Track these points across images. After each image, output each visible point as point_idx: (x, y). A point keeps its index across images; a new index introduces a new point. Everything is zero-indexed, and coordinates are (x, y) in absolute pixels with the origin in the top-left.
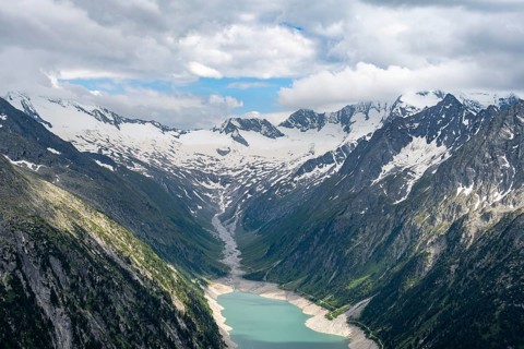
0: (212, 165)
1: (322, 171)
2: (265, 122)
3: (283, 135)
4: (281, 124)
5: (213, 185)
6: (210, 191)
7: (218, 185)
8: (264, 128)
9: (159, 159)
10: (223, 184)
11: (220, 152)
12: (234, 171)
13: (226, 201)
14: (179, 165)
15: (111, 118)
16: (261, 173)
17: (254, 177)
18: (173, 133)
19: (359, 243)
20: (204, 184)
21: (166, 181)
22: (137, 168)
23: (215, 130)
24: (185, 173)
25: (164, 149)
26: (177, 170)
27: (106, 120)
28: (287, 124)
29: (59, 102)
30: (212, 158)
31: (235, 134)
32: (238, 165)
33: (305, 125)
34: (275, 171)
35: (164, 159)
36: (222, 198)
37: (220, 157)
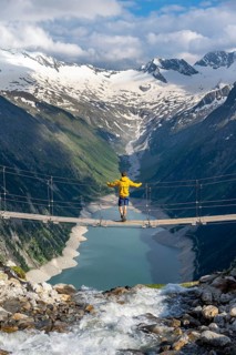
0: (134, 100)
1: (220, 102)
2: (183, 62)
3: (197, 72)
4: (197, 63)
5: (133, 117)
6: (129, 122)
7: (137, 117)
8: (182, 67)
9: (88, 96)
10: (142, 116)
11: (141, 88)
12: (151, 104)
13: (141, 129)
14: (105, 100)
15: (52, 62)
16: (173, 106)
17: (167, 109)
18: (105, 73)
19: (215, 165)
20: (125, 116)
21: (90, 114)
22: (66, 103)
23: (140, 70)
24: (108, 107)
25: (94, 87)
26: (102, 105)
27: (47, 64)
28: (201, 63)
29: (9, 50)
30: (134, 94)
31: (156, 73)
32: (156, 100)
33: (217, 62)
34: (184, 103)
35: (94, 96)
36: (139, 128)
37: (141, 92)
